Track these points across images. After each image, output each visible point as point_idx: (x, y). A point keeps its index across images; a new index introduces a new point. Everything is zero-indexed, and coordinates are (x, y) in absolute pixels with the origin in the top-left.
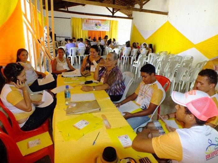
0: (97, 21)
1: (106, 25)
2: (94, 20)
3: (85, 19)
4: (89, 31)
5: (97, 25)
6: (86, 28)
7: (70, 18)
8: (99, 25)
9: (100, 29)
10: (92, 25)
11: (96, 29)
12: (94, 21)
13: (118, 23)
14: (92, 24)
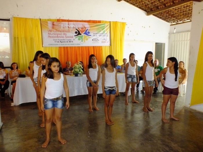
0: (80, 25)
1: (102, 32)
2: (72, 23)
3: (49, 20)
4: (60, 47)
5: (79, 34)
6: (53, 42)
7: (9, 20)
8: (86, 33)
9: (88, 42)
10: (69, 34)
11: (77, 42)
12: (72, 25)
13: (126, 27)
14: (69, 31)
